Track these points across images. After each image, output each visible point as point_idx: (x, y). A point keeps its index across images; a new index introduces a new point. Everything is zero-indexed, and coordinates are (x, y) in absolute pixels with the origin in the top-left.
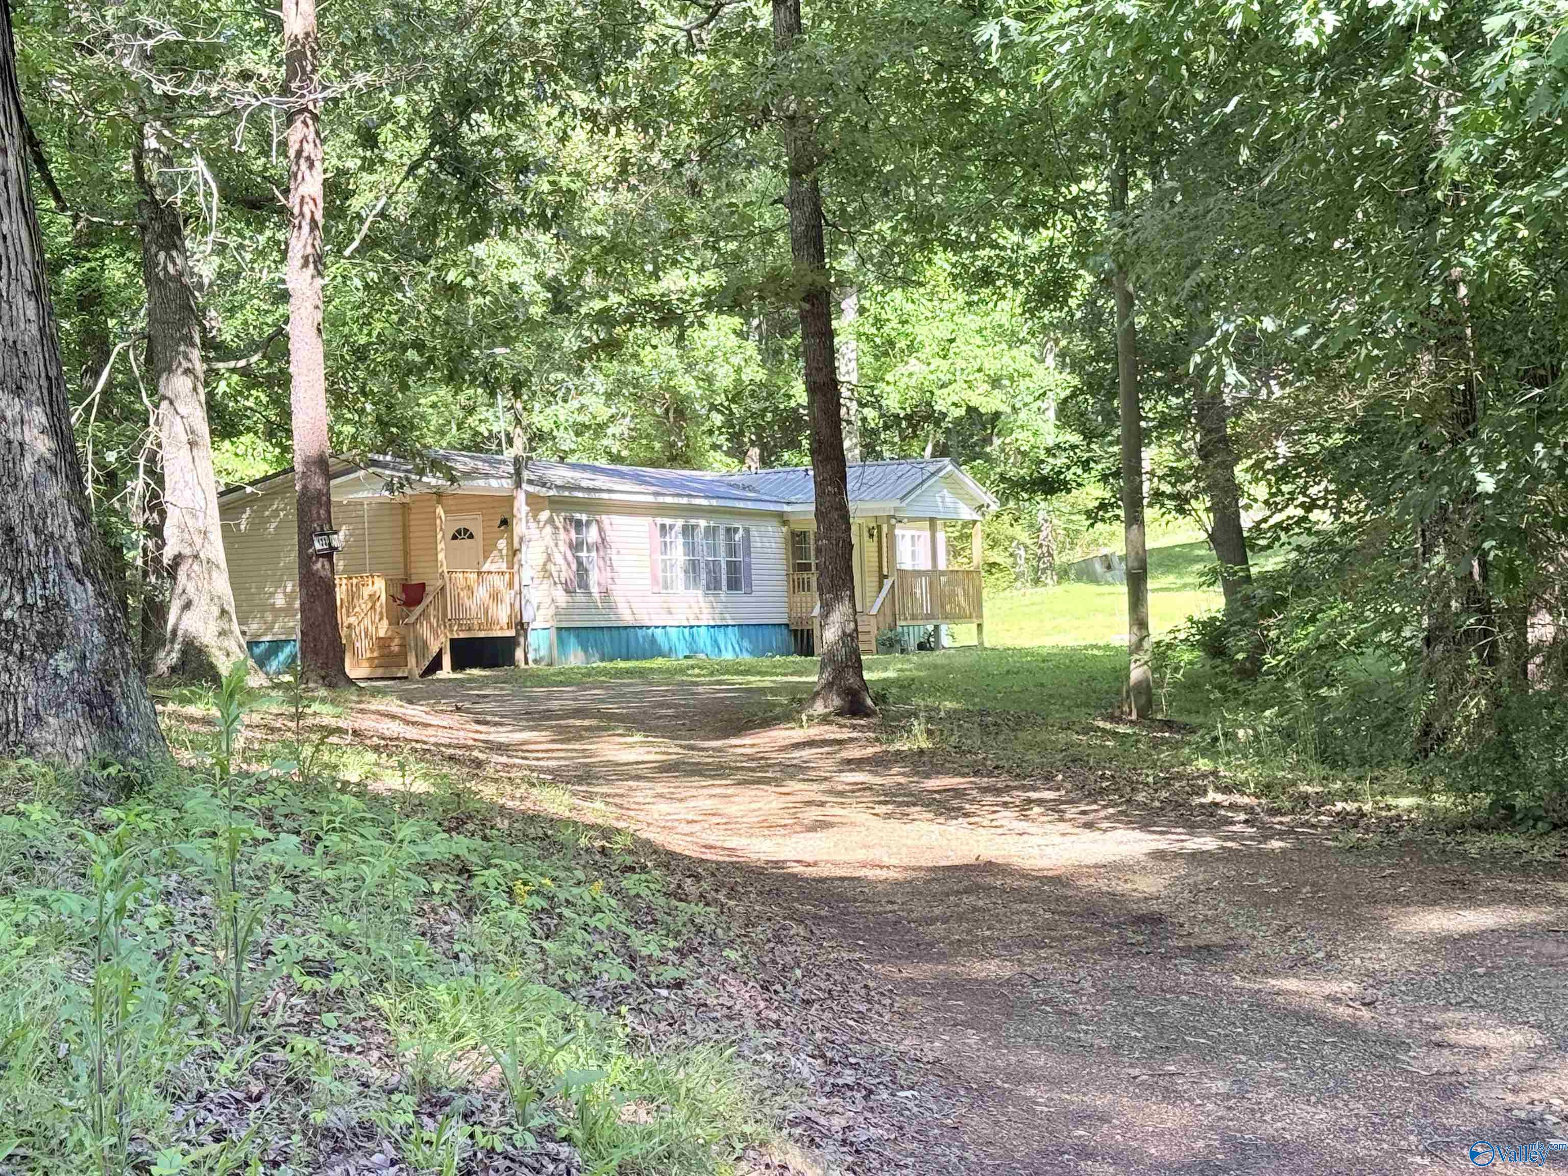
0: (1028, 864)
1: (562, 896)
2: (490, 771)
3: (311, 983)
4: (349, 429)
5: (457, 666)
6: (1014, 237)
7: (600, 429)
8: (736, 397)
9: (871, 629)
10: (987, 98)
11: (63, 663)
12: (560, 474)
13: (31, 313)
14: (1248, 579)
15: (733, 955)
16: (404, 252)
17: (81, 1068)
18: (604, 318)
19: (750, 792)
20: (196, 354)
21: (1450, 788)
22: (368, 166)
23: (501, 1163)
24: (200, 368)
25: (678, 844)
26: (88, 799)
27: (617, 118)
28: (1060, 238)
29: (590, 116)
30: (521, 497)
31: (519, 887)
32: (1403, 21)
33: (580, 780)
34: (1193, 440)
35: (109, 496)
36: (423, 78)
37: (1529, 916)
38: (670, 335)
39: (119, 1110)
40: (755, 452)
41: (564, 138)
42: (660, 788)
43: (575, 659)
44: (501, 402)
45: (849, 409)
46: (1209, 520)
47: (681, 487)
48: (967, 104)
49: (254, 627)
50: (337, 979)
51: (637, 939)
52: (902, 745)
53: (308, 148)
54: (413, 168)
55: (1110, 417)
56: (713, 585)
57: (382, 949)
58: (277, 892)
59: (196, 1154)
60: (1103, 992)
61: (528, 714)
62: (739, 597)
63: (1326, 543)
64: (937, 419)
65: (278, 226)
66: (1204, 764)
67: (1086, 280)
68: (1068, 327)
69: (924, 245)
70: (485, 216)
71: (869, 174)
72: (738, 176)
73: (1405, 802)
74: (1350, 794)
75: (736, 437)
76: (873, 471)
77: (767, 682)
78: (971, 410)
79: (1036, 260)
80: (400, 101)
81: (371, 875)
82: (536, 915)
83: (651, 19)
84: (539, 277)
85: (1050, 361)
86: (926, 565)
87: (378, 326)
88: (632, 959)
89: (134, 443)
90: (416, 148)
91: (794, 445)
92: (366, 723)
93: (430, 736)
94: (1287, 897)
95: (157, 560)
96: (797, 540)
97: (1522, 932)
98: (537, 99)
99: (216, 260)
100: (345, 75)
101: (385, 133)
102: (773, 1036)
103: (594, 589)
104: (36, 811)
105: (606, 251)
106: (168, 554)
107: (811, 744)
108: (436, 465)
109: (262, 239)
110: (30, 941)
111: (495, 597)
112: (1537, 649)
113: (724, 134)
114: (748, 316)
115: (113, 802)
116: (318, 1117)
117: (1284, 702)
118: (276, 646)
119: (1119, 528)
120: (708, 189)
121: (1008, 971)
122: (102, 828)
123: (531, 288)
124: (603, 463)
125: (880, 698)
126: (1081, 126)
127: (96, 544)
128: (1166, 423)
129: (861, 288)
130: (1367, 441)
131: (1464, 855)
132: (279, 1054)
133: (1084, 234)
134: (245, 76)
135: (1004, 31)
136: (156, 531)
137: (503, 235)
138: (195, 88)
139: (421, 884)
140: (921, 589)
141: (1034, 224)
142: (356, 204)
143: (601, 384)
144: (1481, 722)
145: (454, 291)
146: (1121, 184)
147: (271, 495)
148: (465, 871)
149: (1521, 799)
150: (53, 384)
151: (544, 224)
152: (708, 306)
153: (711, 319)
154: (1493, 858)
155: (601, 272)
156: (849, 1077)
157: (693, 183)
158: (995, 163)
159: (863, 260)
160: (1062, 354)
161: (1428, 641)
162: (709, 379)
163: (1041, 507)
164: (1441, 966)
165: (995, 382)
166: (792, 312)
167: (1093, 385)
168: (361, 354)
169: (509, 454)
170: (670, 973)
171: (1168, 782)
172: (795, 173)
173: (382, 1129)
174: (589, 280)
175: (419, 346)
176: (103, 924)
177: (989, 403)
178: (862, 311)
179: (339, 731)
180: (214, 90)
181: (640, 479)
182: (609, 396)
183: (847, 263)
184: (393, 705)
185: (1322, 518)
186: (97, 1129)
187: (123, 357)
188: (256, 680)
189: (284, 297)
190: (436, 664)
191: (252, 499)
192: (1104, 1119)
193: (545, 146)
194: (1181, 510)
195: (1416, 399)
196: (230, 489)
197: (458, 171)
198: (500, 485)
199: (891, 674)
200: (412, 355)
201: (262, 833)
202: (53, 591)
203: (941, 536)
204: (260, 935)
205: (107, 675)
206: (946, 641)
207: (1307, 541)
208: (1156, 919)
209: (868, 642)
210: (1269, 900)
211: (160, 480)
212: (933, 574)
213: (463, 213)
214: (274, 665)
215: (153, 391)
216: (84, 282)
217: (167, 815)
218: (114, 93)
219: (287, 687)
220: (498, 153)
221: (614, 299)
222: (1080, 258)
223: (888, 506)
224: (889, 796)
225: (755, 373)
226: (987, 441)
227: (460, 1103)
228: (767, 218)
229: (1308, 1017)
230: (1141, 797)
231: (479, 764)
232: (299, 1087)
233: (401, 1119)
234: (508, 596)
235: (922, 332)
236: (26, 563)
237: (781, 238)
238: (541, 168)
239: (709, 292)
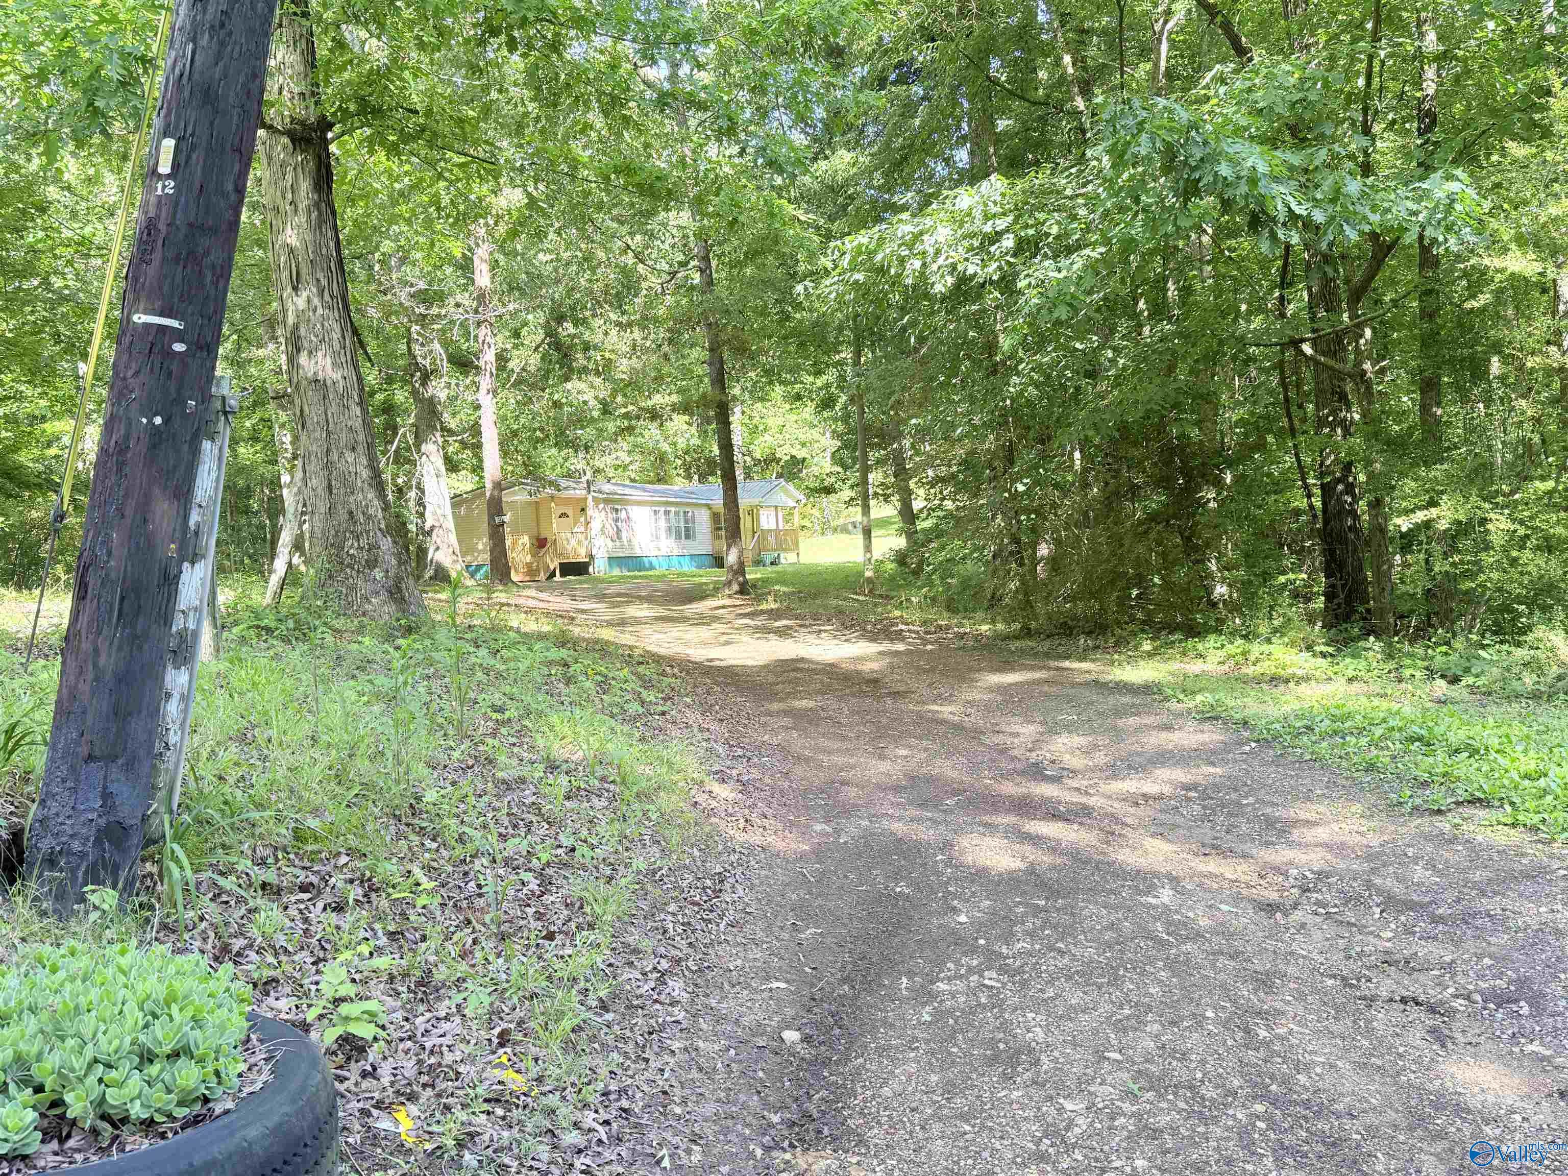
0: (819, 659)
1: (610, 675)
2: (578, 621)
3: (495, 716)
4: (510, 468)
5: (562, 575)
6: (811, 379)
7: (626, 467)
8: (686, 452)
9: (749, 556)
10: (798, 316)
11: (378, 574)
12: (607, 488)
13: (358, 413)
14: (916, 532)
15: (688, 700)
16: (533, 386)
17: (389, 755)
18: (626, 416)
19: (694, 629)
20: (438, 434)
21: (1005, 620)
22: (516, 347)
23: (583, 793)
24: (440, 440)
25: (662, 651)
26: (391, 635)
27: (630, 325)
28: (831, 379)
29: (619, 324)
30: (590, 498)
31: (590, 672)
32: (981, 280)
33: (619, 625)
34: (891, 470)
35: (399, 499)
36: (541, 306)
37: (1037, 675)
38: (656, 424)
39: (407, 773)
40: (696, 477)
41: (606, 334)
42: (655, 628)
43: (616, 572)
44: (581, 455)
45: (738, 457)
46: (898, 505)
47: (664, 493)
48: (788, 318)
49: (468, 558)
50: (508, 714)
51: (645, 694)
52: (764, 606)
53: (488, 339)
54: (536, 349)
55: (855, 460)
56: (678, 537)
57: (528, 699)
58: (480, 675)
59: (443, 792)
60: (853, 713)
61: (595, 596)
62: (689, 542)
63: (950, 515)
64: (778, 461)
65: (476, 375)
66: (897, 613)
67: (843, 399)
68: (836, 420)
69: (771, 383)
70: (571, 370)
71: (745, 350)
72: (686, 351)
73: (984, 627)
74: (961, 625)
75: (687, 470)
76: (750, 485)
77: (704, 580)
78: (793, 457)
79: (820, 389)
80: (530, 317)
81: (522, 667)
82: (599, 684)
83: (645, 279)
84: (596, 398)
85: (828, 435)
86: (774, 527)
87: (522, 421)
88: (643, 703)
89: (410, 474)
90: (539, 339)
91: (713, 474)
92: (521, 601)
93: (552, 607)
94: (932, 670)
95: (422, 528)
96: (715, 516)
97: (1034, 682)
98: (593, 316)
99: (446, 391)
100: (504, 305)
101: (524, 332)
102: (706, 735)
103: (624, 539)
104: (367, 641)
105: (627, 386)
106: (427, 527)
107: (723, 607)
108: (551, 483)
109: (468, 381)
110: (365, 698)
111: (580, 543)
112: (1042, 558)
113: (680, 333)
114: (691, 415)
115: (403, 636)
116: (500, 775)
117: (931, 585)
118: (479, 567)
119: (859, 509)
120: (673, 358)
121: (811, 704)
122: (398, 648)
123: (592, 403)
124: (627, 482)
125: (754, 586)
126: (840, 329)
127: (393, 520)
128: (880, 462)
129: (743, 402)
130: (967, 469)
131: (1009, 650)
132: (481, 748)
133: (842, 378)
134: (458, 305)
135: (806, 289)
136: (422, 515)
137: (580, 379)
138: (435, 310)
139: (545, 670)
140: (771, 538)
141: (818, 373)
142: (511, 365)
143: (626, 447)
144: (1017, 591)
145: (557, 405)
146: (858, 354)
147: (475, 498)
148: (566, 665)
149: (1033, 625)
150: (370, 446)
151: (598, 374)
152: (673, 411)
153: (675, 416)
154: (1022, 651)
155: (625, 395)
156: (740, 752)
157: (666, 355)
158: (802, 345)
159: (743, 389)
160: (834, 432)
161: (994, 557)
162: (675, 444)
163: (825, 500)
164: (999, 698)
165: (803, 445)
166: (712, 413)
167: (846, 446)
168: (515, 434)
169: (584, 479)
170: (660, 708)
171: (881, 621)
172: (711, 350)
173: (529, 779)
174: (619, 399)
175: (542, 430)
176: (398, 690)
177: (800, 454)
178: (743, 413)
179: (508, 605)
180: (443, 312)
181: (645, 490)
182: (629, 452)
183: (736, 391)
184: (532, 592)
185: (949, 504)
186: (398, 782)
187: (404, 435)
188: (470, 582)
189: (478, 407)
190: (553, 574)
191: (465, 501)
192: (853, 767)
193: (598, 338)
194: (886, 501)
195: (988, 450)
196: (456, 496)
197: (558, 349)
198: (581, 493)
199: (759, 576)
200: (538, 433)
201: (472, 649)
202: (372, 540)
203: (780, 514)
204: (472, 695)
205: (398, 579)
206: (783, 561)
207: (941, 514)
208: (875, 681)
209: (748, 562)
210: (926, 671)
211: (423, 492)
212: (777, 531)
213: (561, 368)
214: (478, 576)
215: (419, 451)
216: (385, 402)
217: (428, 642)
218: (396, 313)
219: (485, 585)
220: (576, 341)
221: (631, 408)
222: (841, 388)
223: (756, 501)
224: (758, 629)
225: (696, 441)
226: (800, 471)
227: (564, 767)
228: (700, 370)
229: (943, 722)
230: (869, 627)
231: (573, 619)
232: (490, 761)
233: (537, 775)
234: (586, 543)
235: (770, 422)
236: (359, 528)
237: (706, 380)
238: (596, 348)
239: (674, 405)
